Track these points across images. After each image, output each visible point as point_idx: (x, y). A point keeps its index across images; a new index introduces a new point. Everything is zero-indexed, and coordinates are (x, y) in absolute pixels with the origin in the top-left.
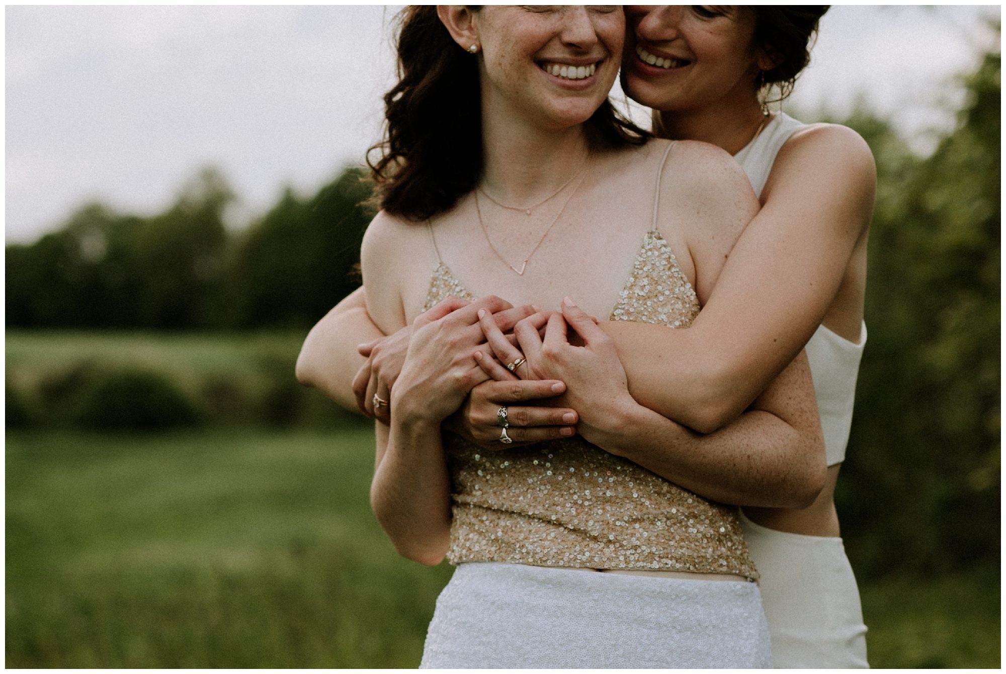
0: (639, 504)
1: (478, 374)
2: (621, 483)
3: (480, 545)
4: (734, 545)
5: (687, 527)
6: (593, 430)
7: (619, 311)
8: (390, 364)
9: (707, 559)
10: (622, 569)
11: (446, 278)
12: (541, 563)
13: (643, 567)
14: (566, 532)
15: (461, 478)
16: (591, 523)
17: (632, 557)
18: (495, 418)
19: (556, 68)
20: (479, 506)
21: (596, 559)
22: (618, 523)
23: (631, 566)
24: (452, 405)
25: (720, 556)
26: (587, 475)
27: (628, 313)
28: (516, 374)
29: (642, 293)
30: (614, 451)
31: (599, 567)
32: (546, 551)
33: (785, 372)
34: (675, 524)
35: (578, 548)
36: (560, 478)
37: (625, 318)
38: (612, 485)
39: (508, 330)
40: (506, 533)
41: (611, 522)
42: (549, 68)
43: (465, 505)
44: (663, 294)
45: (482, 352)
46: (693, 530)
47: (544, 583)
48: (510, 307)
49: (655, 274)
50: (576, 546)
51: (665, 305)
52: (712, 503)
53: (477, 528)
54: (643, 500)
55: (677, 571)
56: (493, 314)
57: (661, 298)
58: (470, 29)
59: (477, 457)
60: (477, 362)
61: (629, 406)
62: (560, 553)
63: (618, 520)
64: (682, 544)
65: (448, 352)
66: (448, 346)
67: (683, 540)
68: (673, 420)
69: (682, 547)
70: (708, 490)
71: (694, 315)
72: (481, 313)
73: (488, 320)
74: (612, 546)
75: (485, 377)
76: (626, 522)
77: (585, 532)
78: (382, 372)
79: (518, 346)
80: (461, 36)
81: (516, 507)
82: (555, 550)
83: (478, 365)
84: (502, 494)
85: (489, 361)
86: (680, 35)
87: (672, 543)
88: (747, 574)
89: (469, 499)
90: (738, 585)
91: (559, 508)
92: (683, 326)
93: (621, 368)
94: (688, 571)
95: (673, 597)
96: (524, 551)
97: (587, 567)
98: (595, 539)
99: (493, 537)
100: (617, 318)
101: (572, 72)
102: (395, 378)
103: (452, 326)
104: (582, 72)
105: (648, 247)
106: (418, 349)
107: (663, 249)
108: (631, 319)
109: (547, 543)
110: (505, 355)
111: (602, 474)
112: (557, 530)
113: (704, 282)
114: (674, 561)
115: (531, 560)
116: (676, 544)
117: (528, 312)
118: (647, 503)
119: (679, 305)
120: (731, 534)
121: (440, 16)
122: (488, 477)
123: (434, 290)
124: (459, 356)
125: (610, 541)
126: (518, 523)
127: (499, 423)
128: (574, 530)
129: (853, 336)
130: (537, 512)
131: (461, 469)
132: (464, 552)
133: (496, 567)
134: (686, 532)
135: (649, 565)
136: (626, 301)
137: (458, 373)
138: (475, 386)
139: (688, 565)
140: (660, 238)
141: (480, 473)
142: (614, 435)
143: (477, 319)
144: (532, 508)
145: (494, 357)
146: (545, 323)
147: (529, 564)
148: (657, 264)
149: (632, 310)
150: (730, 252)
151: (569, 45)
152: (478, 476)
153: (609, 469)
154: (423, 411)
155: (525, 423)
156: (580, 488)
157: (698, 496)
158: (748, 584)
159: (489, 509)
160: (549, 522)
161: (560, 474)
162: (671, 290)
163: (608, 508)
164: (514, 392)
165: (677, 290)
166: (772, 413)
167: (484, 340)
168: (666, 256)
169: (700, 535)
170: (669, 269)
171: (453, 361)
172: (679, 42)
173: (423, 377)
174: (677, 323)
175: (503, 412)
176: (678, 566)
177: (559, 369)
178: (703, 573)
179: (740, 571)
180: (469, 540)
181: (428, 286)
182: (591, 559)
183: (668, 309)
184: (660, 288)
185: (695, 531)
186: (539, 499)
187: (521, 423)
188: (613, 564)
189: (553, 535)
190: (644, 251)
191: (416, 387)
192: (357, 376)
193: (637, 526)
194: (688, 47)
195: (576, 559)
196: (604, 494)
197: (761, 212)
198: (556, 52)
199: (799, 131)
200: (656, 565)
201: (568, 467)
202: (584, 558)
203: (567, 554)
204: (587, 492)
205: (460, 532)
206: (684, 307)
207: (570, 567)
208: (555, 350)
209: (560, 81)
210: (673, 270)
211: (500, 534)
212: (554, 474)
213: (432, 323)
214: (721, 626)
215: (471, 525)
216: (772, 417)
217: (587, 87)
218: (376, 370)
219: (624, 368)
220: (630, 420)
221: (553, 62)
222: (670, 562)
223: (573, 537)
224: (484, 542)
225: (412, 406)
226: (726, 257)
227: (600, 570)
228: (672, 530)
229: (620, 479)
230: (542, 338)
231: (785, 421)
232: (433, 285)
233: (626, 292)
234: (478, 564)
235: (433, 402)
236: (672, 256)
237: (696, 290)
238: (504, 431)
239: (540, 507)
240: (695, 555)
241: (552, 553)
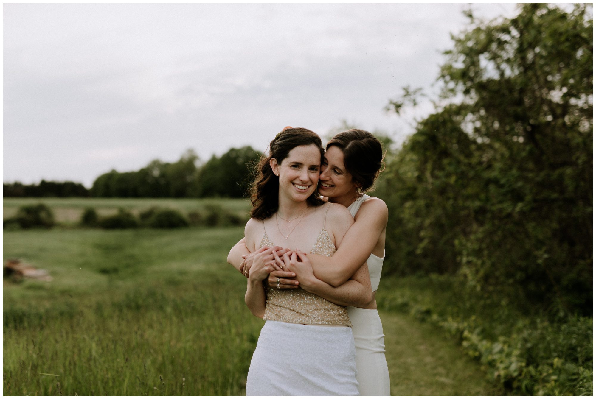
0: (316, 305)
1: (272, 269)
2: (312, 299)
3: (272, 316)
4: (344, 317)
5: (330, 312)
6: (303, 286)
7: (313, 251)
8: (249, 263)
9: (336, 321)
10: (310, 324)
11: (266, 238)
12: (288, 322)
13: (316, 324)
14: (295, 313)
15: (268, 295)
16: (302, 310)
17: (313, 321)
18: (276, 281)
19: (297, 185)
20: (272, 304)
21: (303, 321)
22: (310, 310)
23: (313, 323)
24: (264, 277)
25: (340, 320)
26: (302, 296)
27: (316, 252)
28: (283, 269)
29: (319, 246)
30: (310, 292)
31: (304, 323)
32: (289, 318)
33: (360, 269)
34: (327, 311)
35: (298, 318)
36: (295, 297)
37: (315, 253)
38: (309, 299)
39: (281, 256)
40: (279, 313)
41: (308, 310)
42: (295, 185)
43: (269, 303)
44: (326, 247)
45: (273, 262)
46: (332, 313)
47: (289, 328)
48: (282, 249)
49: (323, 241)
50: (297, 317)
51: (326, 249)
52: (338, 305)
53: (271, 311)
54: (318, 304)
55: (327, 325)
56: (277, 251)
57: (325, 248)
58: (277, 169)
59: (272, 289)
60: (272, 265)
61: (313, 279)
62: (293, 319)
63: (310, 309)
64: (329, 317)
65: (263, 262)
66: (263, 261)
67: (329, 316)
68: (327, 283)
69: (328, 318)
70: (337, 302)
71: (334, 252)
72: (273, 252)
73: (275, 254)
74: (308, 317)
75: (274, 269)
76: (312, 310)
77: (301, 313)
78: (247, 265)
79: (283, 261)
80: (275, 171)
81: (282, 305)
82: (292, 318)
83: (272, 266)
84: (278, 300)
85: (275, 265)
86: (331, 179)
87: (325, 317)
88: (348, 325)
89: (270, 302)
90: (345, 328)
91: (294, 306)
92: (331, 256)
93: (312, 269)
94: (330, 325)
95: (325, 332)
96: (283, 318)
97: (300, 323)
98: (303, 315)
99: (275, 314)
100: (312, 253)
101: (301, 187)
102: (251, 267)
103: (265, 255)
104: (304, 188)
105: (322, 233)
106: (256, 261)
107: (326, 234)
108: (316, 253)
109: (290, 316)
110: (280, 264)
111: (306, 296)
112: (293, 313)
113: (337, 243)
114: (326, 322)
115: (285, 321)
116: (327, 317)
117: (287, 251)
118: (319, 305)
119: (330, 250)
120: (343, 314)
121: (270, 164)
122: (275, 295)
123: (263, 241)
124: (267, 263)
125: (307, 316)
126: (282, 310)
127: (277, 283)
128: (297, 312)
129: (381, 256)
130: (287, 307)
131: (268, 292)
132: (267, 317)
133: (276, 322)
134: (330, 313)
135: (318, 323)
136: (315, 248)
137: (266, 268)
138: (271, 272)
139: (330, 323)
140: (325, 231)
141: (273, 294)
142: (309, 287)
143: (272, 253)
144: (286, 305)
145: (277, 264)
146: (291, 254)
147: (284, 322)
148: (324, 238)
149: (316, 251)
150: (345, 235)
151: (301, 180)
152: (272, 295)
153: (308, 295)
154: (257, 278)
155: (284, 283)
156: (300, 300)
157: (334, 303)
158: (348, 328)
159: (274, 305)
160: (291, 310)
161: (295, 296)
162: (328, 246)
163: (308, 306)
164: (282, 275)
165: (329, 245)
166: (356, 281)
167: (274, 259)
168: (327, 236)
169: (334, 314)
170: (328, 239)
171: (265, 265)
172: (331, 180)
173: (257, 269)
174: (329, 255)
175: (278, 280)
176: (327, 323)
177: (294, 269)
178: (334, 325)
179: (346, 324)
180: (269, 314)
181: (262, 240)
182: (302, 321)
183: (327, 251)
184: (325, 245)
185: (333, 313)
186: (288, 303)
187: (283, 283)
188: (308, 322)
189: (291, 314)
190: (321, 234)
191: (255, 272)
192: (241, 265)
193: (316, 311)
194: (333, 182)
195: (297, 321)
196: (307, 302)
197: (354, 224)
198: (297, 181)
199: (367, 199)
200: (320, 323)
201: (297, 294)
202: (300, 321)
203: (295, 319)
204: (302, 301)
205: (267, 311)
206: (331, 250)
207: (296, 323)
208: (293, 263)
209: (297, 189)
210: (329, 240)
211: (277, 313)
212: (293, 296)
213: (260, 253)
214: (339, 340)
215: (270, 310)
216: (356, 282)
217: (305, 192)
218: (246, 264)
219: (313, 269)
220: (314, 283)
221: (296, 184)
222: (324, 322)
223: (297, 314)
224: (273, 315)
225: (254, 277)
226: (344, 236)
227: (304, 324)
228: (326, 313)
229: (311, 298)
230: (290, 259)
231: (360, 283)
232: (263, 240)
233: (315, 246)
234: (271, 321)
235: (260, 276)
236: (329, 236)
237: (335, 245)
238: (278, 285)
239: (288, 305)
240: (332, 320)
241: (291, 319)
